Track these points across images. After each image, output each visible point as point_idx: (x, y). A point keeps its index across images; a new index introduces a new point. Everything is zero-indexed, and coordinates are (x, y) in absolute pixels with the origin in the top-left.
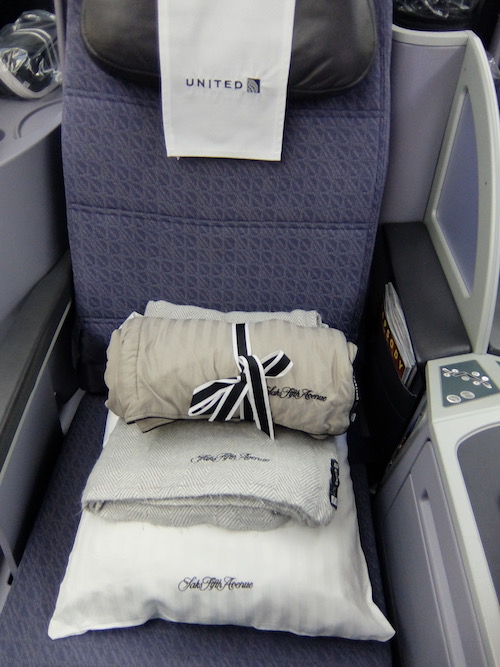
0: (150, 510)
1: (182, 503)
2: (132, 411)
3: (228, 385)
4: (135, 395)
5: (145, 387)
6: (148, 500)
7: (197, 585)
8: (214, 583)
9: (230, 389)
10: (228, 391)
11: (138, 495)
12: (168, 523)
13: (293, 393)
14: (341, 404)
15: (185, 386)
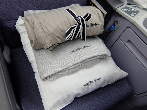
0: (66, 72)
1: (76, 66)
2: (48, 45)
3: (75, 27)
4: (47, 39)
5: (49, 35)
6: (65, 69)
7: (88, 85)
8: (91, 82)
9: (76, 28)
10: (75, 29)
11: (61, 69)
12: (72, 73)
13: (92, 25)
14: (102, 25)
15: (62, 31)
